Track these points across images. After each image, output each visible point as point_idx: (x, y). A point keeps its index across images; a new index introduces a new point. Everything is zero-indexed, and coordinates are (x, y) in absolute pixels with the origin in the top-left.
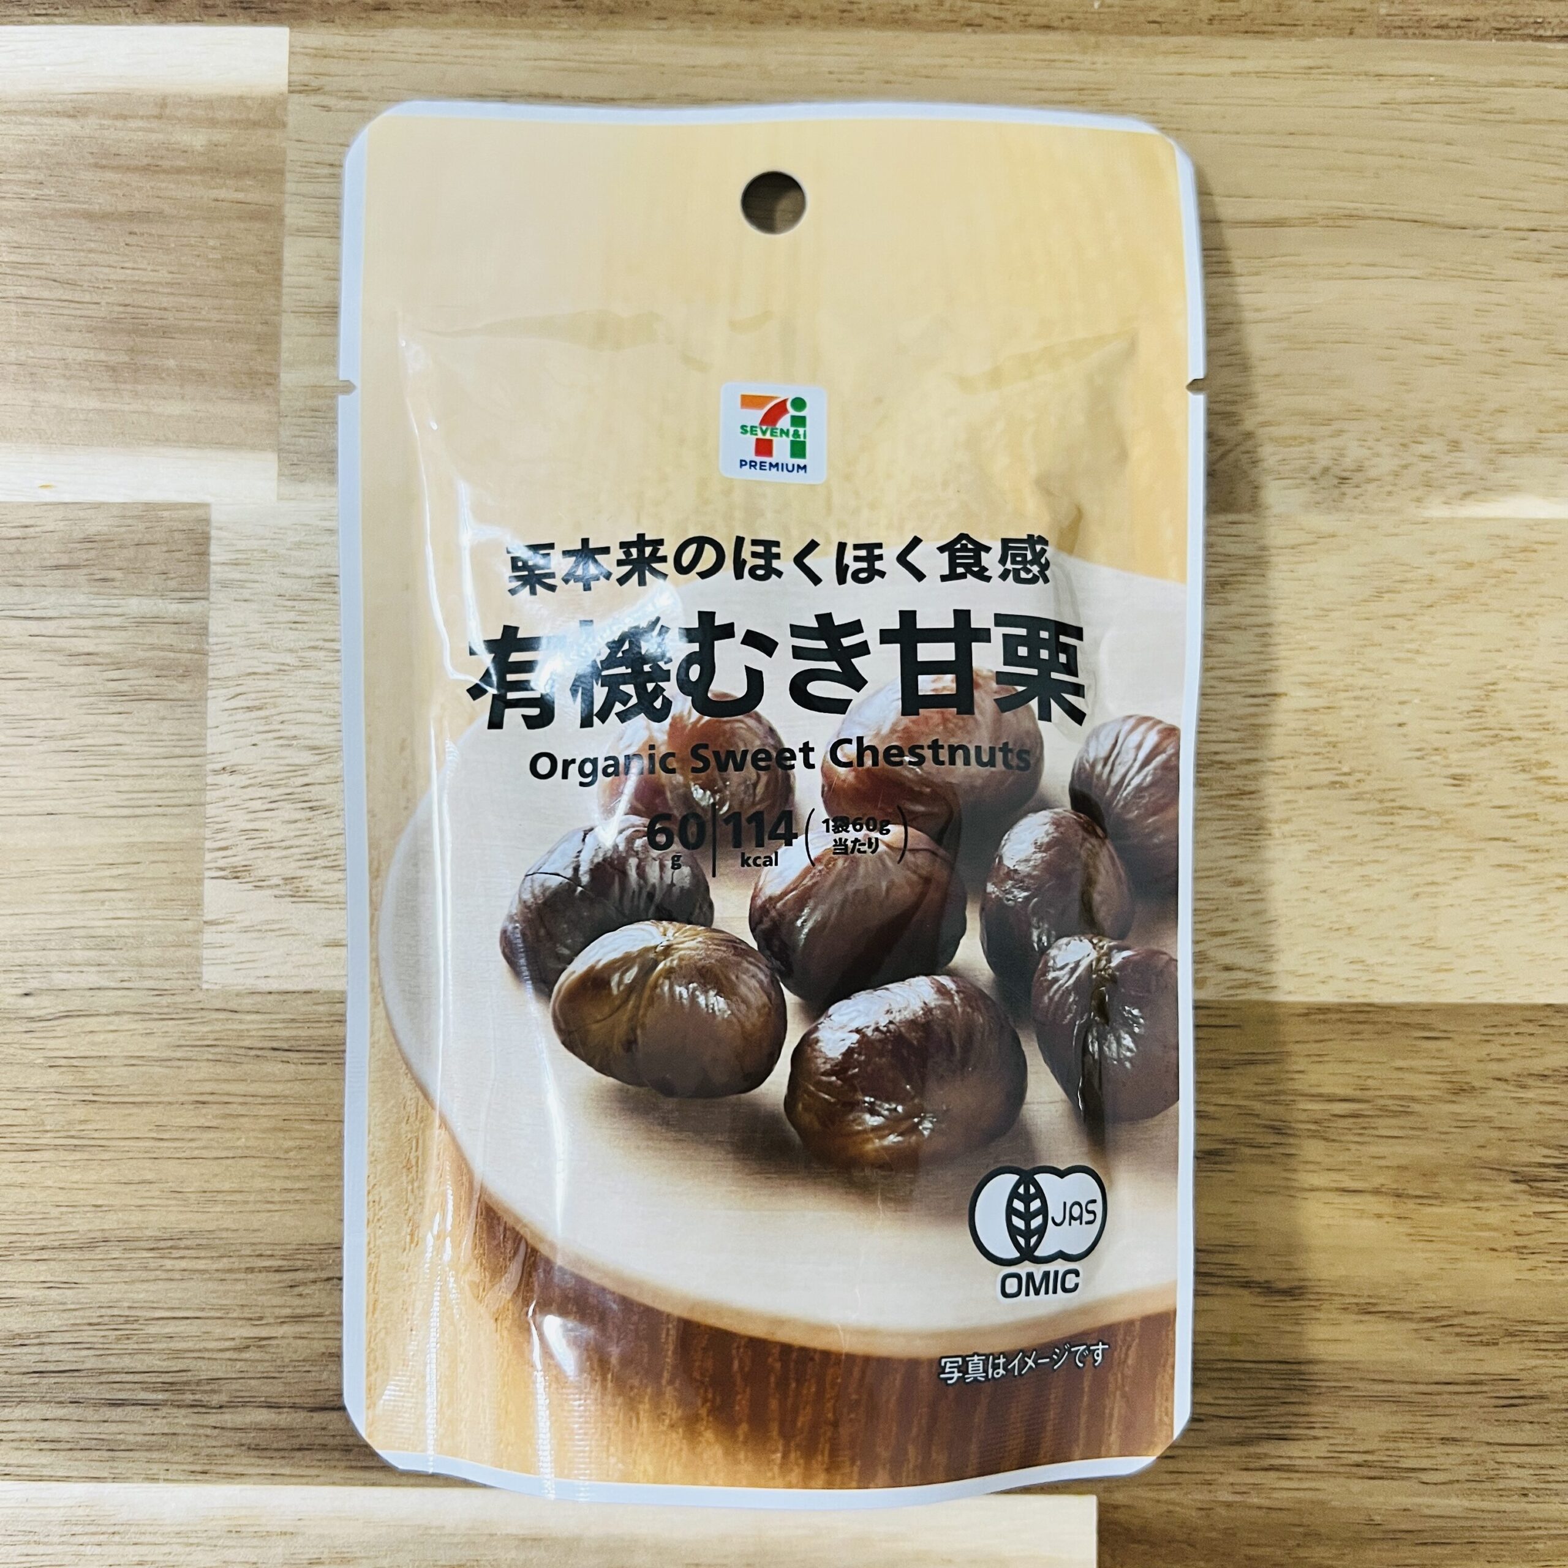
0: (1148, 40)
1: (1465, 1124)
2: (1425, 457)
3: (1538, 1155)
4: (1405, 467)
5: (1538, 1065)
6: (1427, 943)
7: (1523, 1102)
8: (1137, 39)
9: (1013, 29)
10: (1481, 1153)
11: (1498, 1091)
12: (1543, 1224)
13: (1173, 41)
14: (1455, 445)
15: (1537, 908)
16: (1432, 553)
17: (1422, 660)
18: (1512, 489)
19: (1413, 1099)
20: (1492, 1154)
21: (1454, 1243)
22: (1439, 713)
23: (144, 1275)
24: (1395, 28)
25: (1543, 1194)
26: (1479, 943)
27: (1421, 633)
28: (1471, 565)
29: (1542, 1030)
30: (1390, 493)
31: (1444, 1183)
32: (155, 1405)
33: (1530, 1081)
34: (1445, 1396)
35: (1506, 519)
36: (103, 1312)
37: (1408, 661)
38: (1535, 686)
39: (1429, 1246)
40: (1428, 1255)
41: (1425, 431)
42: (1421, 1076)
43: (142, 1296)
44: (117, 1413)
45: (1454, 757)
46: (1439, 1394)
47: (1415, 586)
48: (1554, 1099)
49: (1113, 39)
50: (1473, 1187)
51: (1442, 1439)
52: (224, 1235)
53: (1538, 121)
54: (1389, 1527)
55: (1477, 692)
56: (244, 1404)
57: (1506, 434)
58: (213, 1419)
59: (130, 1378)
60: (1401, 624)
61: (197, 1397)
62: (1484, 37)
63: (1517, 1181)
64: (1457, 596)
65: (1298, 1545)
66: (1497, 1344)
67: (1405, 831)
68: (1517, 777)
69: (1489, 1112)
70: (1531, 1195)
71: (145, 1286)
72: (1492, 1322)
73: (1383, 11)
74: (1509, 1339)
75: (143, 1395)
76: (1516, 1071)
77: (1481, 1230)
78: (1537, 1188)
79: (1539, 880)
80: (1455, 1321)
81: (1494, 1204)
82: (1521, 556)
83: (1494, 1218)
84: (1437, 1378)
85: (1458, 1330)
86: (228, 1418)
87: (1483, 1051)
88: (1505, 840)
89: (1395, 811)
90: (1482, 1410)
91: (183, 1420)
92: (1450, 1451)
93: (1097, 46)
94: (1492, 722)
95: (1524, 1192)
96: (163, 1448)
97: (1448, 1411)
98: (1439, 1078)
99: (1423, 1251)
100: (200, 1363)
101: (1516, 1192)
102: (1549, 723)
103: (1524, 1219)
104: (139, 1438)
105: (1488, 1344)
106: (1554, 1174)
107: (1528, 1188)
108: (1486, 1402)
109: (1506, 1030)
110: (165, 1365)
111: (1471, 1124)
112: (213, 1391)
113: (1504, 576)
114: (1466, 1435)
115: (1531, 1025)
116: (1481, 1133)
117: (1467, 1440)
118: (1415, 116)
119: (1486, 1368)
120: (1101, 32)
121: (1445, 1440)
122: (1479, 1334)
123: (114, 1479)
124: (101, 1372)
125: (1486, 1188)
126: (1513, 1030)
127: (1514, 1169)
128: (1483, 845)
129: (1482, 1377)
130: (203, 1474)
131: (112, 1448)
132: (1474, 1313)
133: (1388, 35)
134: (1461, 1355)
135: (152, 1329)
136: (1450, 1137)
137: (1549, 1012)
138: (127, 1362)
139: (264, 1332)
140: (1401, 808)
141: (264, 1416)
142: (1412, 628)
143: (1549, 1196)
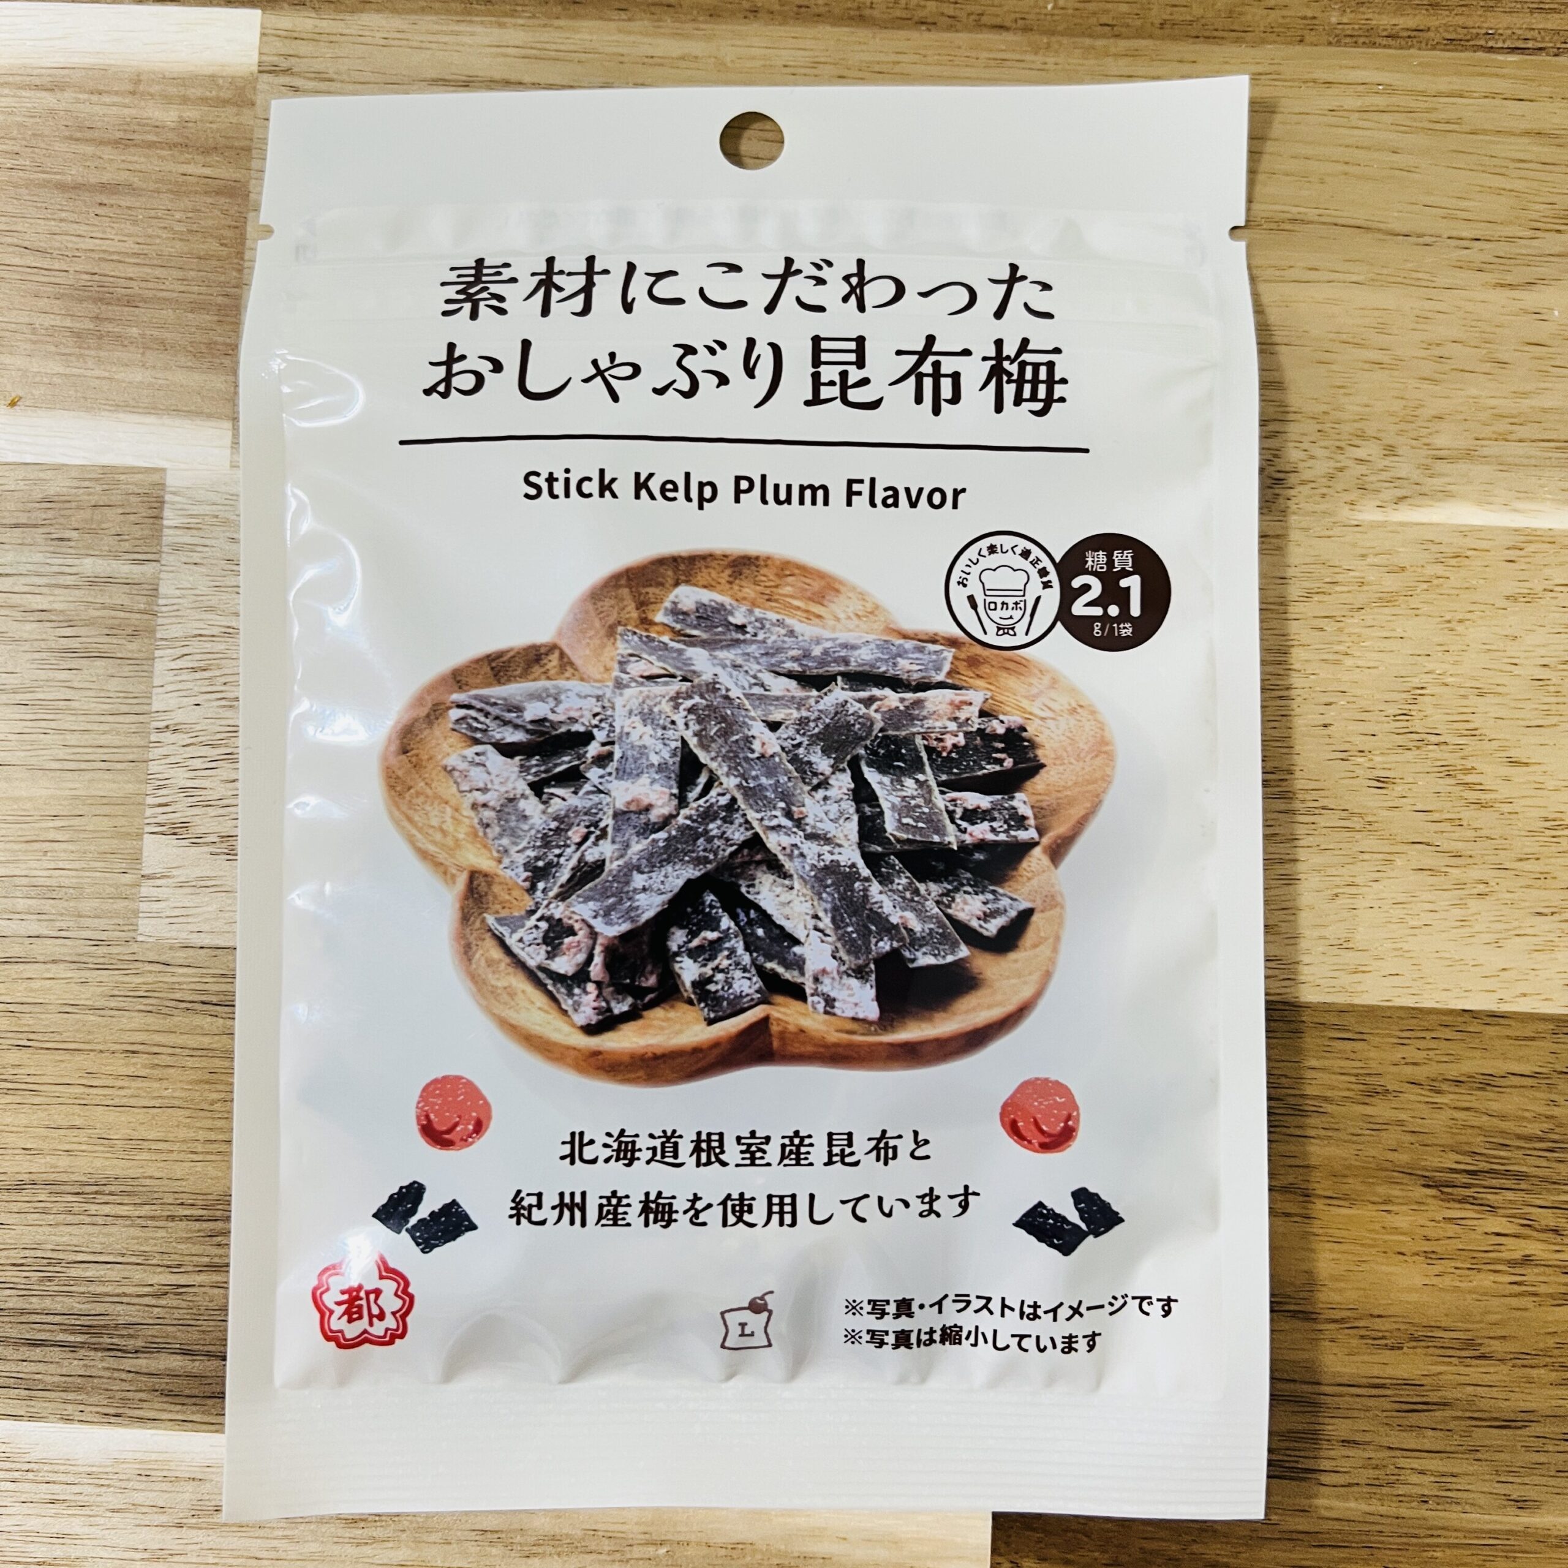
0: (1100, 43)
1: (1378, 1127)
2: (1361, 461)
3: (1450, 1160)
4: (1341, 470)
5: (1453, 1071)
6: (1344, 945)
7: (1437, 1107)
8: (1088, 41)
9: (967, 29)
10: (1391, 1156)
11: (1412, 1095)
12: (1452, 1229)
13: (1123, 44)
14: (1390, 450)
15: (1457, 913)
16: (1364, 556)
17: (1349, 662)
18: (1446, 495)
19: (1326, 1099)
20: (1403, 1158)
21: (1362, 1245)
22: (1364, 716)
23: (70, 1219)
24: (1346, 36)
25: (1454, 1200)
26: (1399, 946)
27: (1350, 635)
28: (1403, 569)
29: (1459, 1036)
30: (1323, 496)
31: (1354, 1184)
32: (73, 1347)
33: (1445, 1087)
34: (1347, 1399)
35: (1438, 524)
36: (27, 1253)
37: (1337, 662)
38: (1462, 692)
39: (1336, 1246)
40: (1335, 1256)
41: (1362, 436)
42: (1334, 1077)
43: (64, 1239)
44: (37, 1353)
45: (1378, 759)
46: (1341, 1396)
47: (1345, 589)
48: (1467, 1105)
49: (1065, 40)
50: (1382, 1190)
51: (1343, 1441)
52: (148, 1182)
53: (1485, 132)
54: (1285, 1528)
55: (1405, 695)
56: (159, 1350)
57: (1440, 441)
58: (128, 1363)
59: (50, 1319)
60: (1330, 627)
61: (114, 1341)
62: (1434, 48)
63: (1428, 1186)
64: (1387, 600)
65: (1194, 1541)
66: (1402, 1348)
67: (1324, 831)
68: (1441, 781)
69: (1403, 1116)
70: (1442, 1200)
71: (69, 1229)
72: (1397, 1326)
73: (1334, 20)
74: (1415, 1344)
75: (61, 1337)
76: (1432, 1076)
77: (1391, 1233)
78: (1448, 1194)
79: (1460, 885)
80: (1362, 1323)
81: (1404, 1208)
82: (1453, 562)
83: (1403, 1221)
84: (1339, 1380)
85: (1363, 1332)
86: (142, 1363)
87: (1399, 1054)
88: (1428, 844)
89: (1317, 812)
90: (1385, 1414)
91: (99, 1363)
92: (1350, 1454)
93: (1048, 46)
94: (1417, 725)
95: (1434, 1197)
96: (79, 1389)
97: (1350, 1413)
98: (1353, 1079)
99: (1331, 1251)
100: (119, 1308)
101: (1427, 1196)
102: (1476, 729)
103: (1433, 1224)
104: (57, 1379)
105: (1392, 1348)
106: (1464, 1180)
107: (1439, 1193)
108: (1388, 1406)
109: (1423, 1034)
110: (85, 1308)
111: (1385, 1127)
112: (130, 1336)
113: (1436, 582)
114: (1367, 1437)
115: (1447, 1030)
116: (1392, 1136)
117: (1368, 1443)
118: (1361, 124)
119: (1389, 1371)
120: (1053, 33)
121: (1345, 1442)
122: (1383, 1338)
123: (31, 1418)
124: (22, 1312)
125: (1395, 1192)
126: (1429, 1035)
127: (1427, 1174)
128: (1405, 848)
129: (1388, 1381)
130: (114, 1417)
131: (31, 1388)
132: (1379, 1316)
133: (1338, 43)
134: (1366, 1358)
135: (74, 1272)
136: (1362, 1138)
137: (1467, 1017)
138: (48, 1303)
139: (183, 1280)
140: (1324, 808)
141: (176, 1363)
142: (1340, 630)
143: (1460, 1202)
